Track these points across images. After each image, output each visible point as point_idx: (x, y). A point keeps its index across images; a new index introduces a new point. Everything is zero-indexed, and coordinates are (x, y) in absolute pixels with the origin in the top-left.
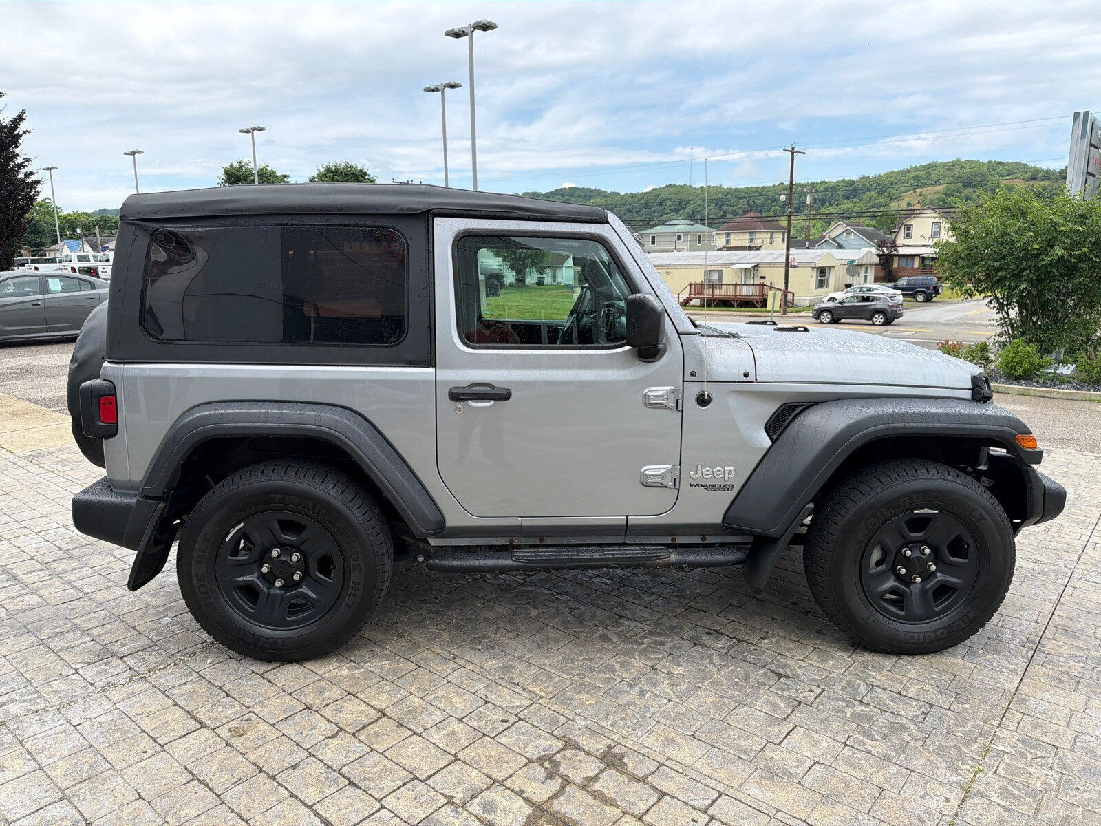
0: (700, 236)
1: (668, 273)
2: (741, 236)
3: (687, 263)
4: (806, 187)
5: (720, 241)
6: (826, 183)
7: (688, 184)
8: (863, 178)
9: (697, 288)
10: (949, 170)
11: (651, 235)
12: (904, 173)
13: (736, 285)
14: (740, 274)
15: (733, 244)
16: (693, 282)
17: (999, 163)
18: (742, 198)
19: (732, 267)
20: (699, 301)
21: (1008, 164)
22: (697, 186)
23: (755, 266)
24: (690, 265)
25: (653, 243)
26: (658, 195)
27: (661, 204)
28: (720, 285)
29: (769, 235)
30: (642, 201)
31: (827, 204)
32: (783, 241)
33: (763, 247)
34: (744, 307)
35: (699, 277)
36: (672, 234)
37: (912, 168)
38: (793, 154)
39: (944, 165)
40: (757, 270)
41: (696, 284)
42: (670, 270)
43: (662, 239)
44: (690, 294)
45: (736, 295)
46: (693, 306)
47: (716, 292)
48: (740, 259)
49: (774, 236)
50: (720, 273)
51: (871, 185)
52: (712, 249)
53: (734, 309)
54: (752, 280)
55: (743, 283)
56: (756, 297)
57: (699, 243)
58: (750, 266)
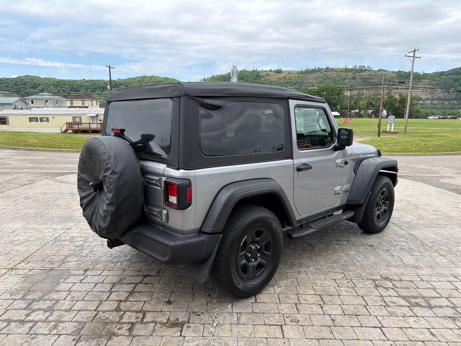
0: (57, 101)
1: (53, 118)
2: (77, 102)
3: (62, 113)
4: (95, 81)
5: (68, 104)
6: (103, 80)
7: (38, 76)
8: (119, 79)
9: (70, 125)
10: (150, 79)
11: (31, 99)
12: (134, 79)
13: (89, 123)
14: (90, 119)
15: (75, 105)
16: (68, 122)
17: (167, 78)
18: (66, 84)
19: (86, 115)
20: (71, 131)
21: (170, 79)
22: (43, 77)
23: (96, 115)
24: (65, 114)
25: (32, 103)
26: (22, 80)
27: (24, 84)
28: (81, 124)
29: (91, 102)
30: (13, 82)
31: (105, 89)
32: (97, 104)
33: (89, 107)
34: (95, 133)
35: (70, 120)
36: (43, 99)
37: (137, 77)
38: (110, 68)
39: (149, 77)
40: (98, 117)
41: (69, 123)
42: (54, 116)
43: (36, 101)
44: (67, 128)
45: (90, 128)
46: (69, 133)
47: (80, 126)
48: (89, 112)
49: (93, 102)
50: (80, 118)
51: (122, 83)
52: (65, 107)
53: (89, 134)
54: (96, 121)
55: (92, 122)
56: (99, 129)
57: (57, 104)
58: (95, 115)
